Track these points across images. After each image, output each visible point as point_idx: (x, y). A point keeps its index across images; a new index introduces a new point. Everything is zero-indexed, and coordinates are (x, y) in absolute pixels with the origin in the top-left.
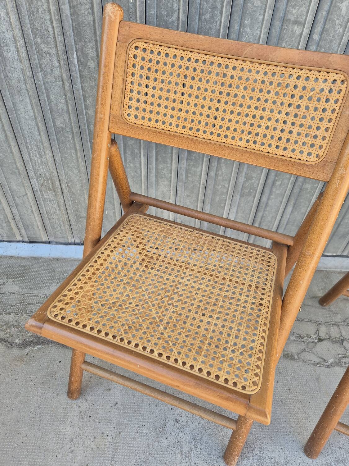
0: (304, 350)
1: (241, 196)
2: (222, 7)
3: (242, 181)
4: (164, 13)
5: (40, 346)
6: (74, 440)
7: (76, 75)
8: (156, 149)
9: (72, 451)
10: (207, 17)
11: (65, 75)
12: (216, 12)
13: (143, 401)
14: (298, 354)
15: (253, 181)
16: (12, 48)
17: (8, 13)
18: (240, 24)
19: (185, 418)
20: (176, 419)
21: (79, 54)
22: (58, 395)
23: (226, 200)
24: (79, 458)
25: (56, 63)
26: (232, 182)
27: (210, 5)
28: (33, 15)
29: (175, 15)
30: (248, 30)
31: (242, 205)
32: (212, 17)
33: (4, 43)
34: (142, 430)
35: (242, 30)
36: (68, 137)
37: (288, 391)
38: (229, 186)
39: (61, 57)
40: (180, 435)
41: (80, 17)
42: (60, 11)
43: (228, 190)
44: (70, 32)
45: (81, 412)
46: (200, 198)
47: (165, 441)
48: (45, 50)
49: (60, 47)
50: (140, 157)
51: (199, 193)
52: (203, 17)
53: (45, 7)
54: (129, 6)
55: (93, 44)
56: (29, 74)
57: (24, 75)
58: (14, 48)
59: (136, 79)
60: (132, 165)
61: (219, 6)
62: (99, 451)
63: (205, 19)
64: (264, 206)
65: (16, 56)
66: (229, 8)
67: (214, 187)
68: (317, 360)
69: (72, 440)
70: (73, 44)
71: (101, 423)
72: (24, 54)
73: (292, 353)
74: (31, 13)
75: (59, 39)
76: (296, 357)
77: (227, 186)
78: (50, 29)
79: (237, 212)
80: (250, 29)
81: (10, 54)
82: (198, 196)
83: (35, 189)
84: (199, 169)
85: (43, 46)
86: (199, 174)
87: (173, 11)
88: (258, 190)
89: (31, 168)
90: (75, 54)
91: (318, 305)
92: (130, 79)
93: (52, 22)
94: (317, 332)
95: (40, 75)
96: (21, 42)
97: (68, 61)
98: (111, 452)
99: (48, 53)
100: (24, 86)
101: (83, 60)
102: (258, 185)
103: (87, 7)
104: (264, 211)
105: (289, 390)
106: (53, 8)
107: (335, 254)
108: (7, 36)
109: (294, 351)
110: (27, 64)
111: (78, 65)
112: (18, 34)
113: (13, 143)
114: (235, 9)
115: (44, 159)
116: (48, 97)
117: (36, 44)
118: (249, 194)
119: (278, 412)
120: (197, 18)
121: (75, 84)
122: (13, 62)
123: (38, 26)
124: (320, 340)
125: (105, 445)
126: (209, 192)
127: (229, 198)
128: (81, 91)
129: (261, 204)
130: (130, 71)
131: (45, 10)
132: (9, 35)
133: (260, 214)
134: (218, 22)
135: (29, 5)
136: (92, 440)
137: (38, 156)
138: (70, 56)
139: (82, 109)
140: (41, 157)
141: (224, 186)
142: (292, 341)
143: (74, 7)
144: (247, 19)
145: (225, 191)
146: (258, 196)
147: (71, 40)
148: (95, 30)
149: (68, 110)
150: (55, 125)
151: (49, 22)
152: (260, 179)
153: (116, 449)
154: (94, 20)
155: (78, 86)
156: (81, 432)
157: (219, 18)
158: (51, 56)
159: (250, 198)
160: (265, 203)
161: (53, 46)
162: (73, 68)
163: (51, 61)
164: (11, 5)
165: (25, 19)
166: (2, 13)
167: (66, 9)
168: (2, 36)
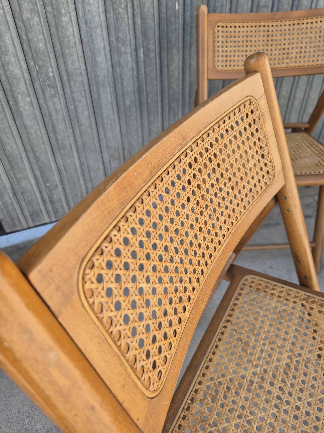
7: (142, 64)
16: (103, 54)
17: (102, 30)
21: (145, 49)
25: (130, 58)
28: (118, 29)
33: (97, 51)
36: (133, 112)
39: (133, 54)
41: (147, 25)
42: (134, 23)
44: (140, 36)
48: (123, 51)
53: (126, 22)
54: (175, 13)
55: (153, 41)
56: (110, 70)
57: (108, 72)
59: (220, 44)
65: (104, 59)
70: (141, 43)
75: (133, 42)
78: (128, 36)
81: (100, 59)
83: (105, 161)
89: (104, 144)
90: (142, 50)
92: (217, 44)
93: (129, 31)
95: (118, 70)
96: (108, 48)
97: (137, 56)
99: (126, 53)
100: (107, 80)
101: (146, 53)
103: (151, 17)
106: (130, 22)
110: (110, 63)
111: (144, 57)
113: (94, 126)
115: (114, 134)
116: (122, 84)
117: (118, 48)
122: (102, 64)
123: (120, 35)
128: (144, 75)
130: (217, 40)
131: (126, 24)
132: (101, 45)
135: (117, 22)
137: (111, 132)
138: (139, 52)
140: (113, 132)
143: (143, 19)
147: (140, 41)
148: (155, 31)
149: (134, 90)
150: (124, 104)
151: (128, 32)
154: (154, 25)
155: (142, 71)
161: (129, 47)
162: (140, 60)
163: (127, 58)
164: (104, 25)
165: (113, 32)
166: (99, 31)
167: (138, 21)
168: (97, 47)
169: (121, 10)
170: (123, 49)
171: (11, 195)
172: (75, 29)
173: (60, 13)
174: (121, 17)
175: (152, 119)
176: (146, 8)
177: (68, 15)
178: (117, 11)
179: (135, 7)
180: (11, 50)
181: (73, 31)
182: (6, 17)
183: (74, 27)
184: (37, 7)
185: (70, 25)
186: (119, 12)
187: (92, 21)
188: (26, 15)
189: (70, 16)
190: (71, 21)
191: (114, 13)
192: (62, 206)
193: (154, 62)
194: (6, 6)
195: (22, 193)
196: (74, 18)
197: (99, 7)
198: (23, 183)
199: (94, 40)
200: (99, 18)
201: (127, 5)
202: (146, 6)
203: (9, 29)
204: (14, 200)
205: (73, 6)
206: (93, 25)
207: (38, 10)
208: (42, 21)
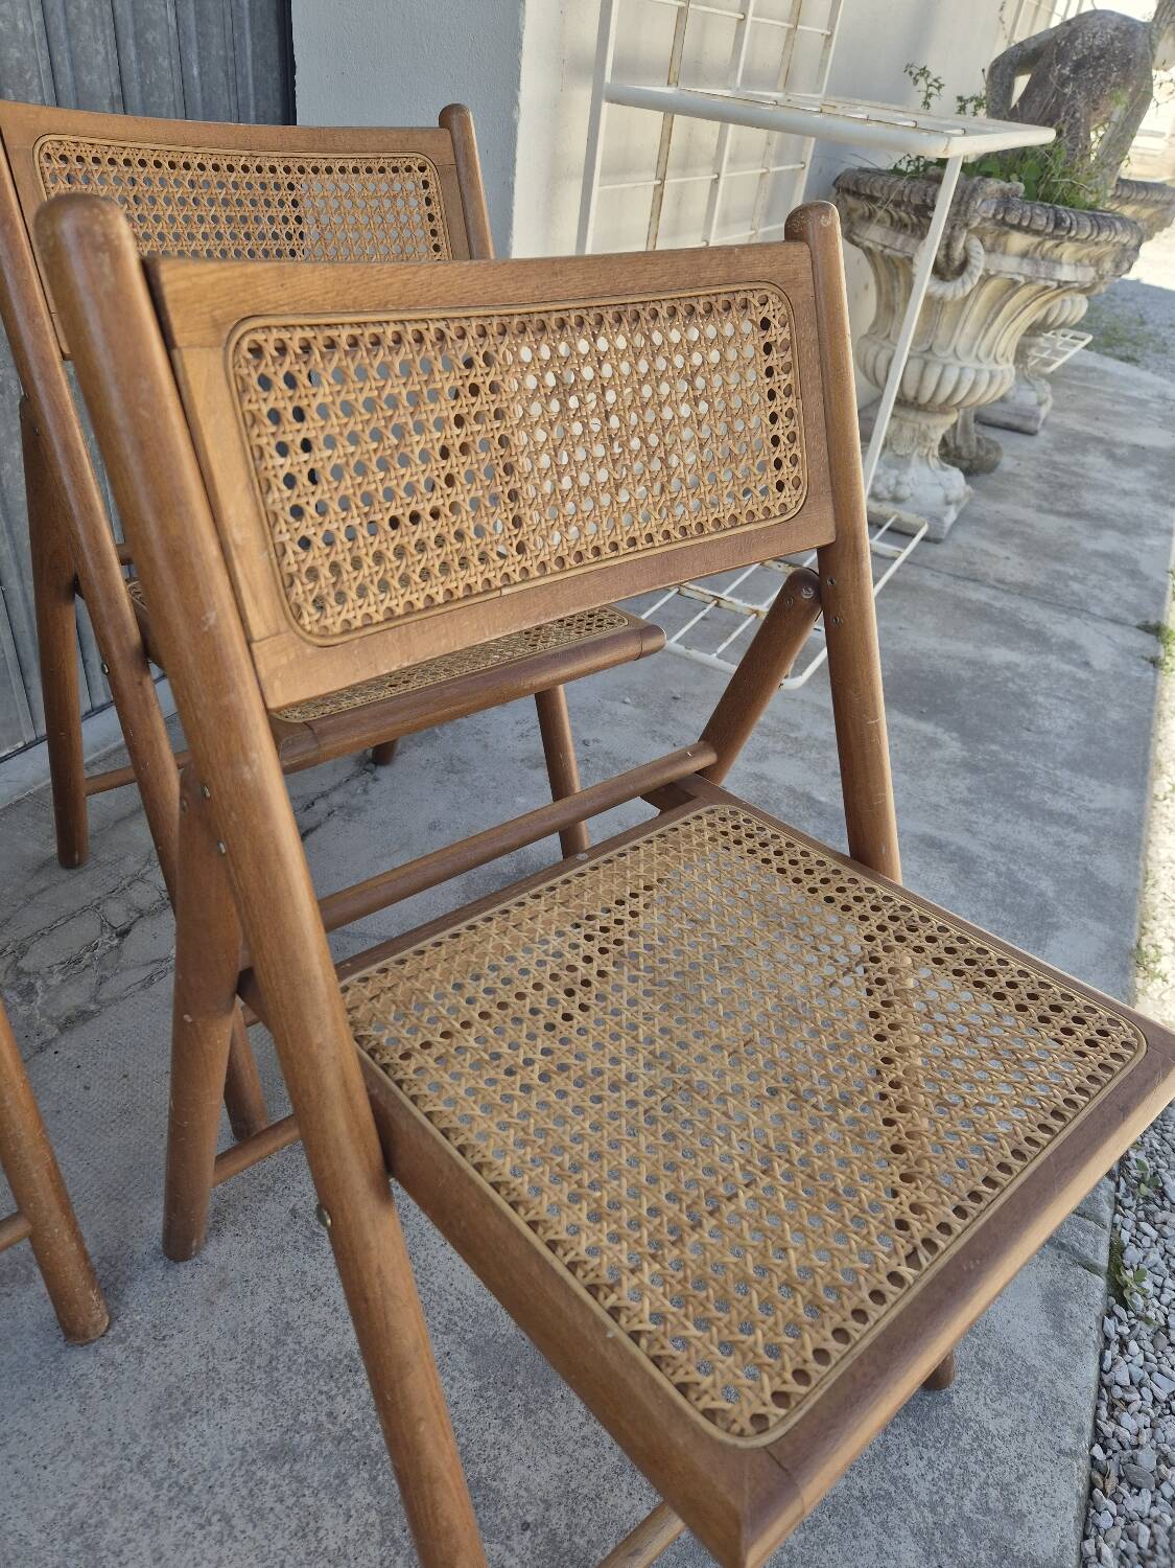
0: (102, 981)
14: (94, 999)
68: (144, 973)
73: (76, 1007)
76: (93, 1007)
91: (64, 874)
94: (105, 925)
105: (125, 1076)
107: (20, 745)
109: (78, 1001)
124: (123, 934)
142: (57, 987)
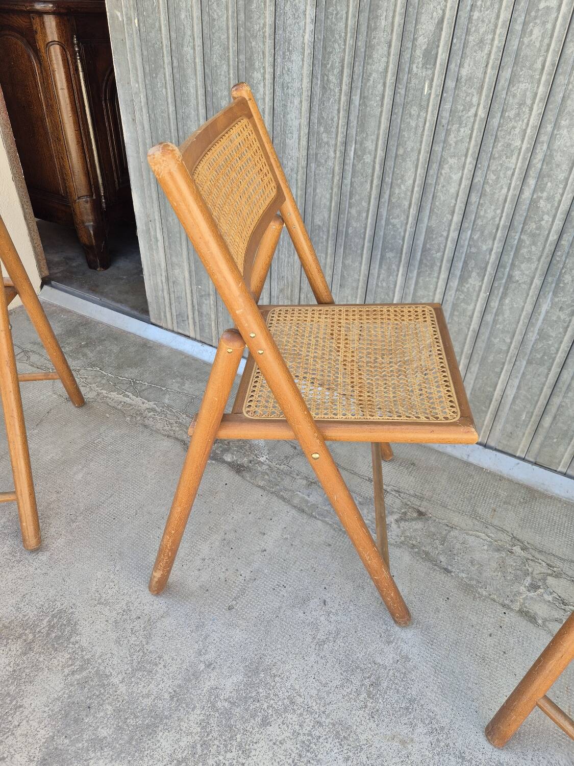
1: (529, 362)
2: (533, 103)
3: (533, 339)
4: (460, 108)
5: (214, 462)
6: (206, 561)
7: (349, 168)
8: (419, 269)
9: (199, 570)
10: (511, 114)
11: (337, 168)
12: (524, 109)
13: (295, 563)
15: (550, 342)
16: (296, 136)
17: (301, 102)
18: (555, 125)
19: (337, 606)
20: (325, 601)
21: (358, 146)
22: (210, 512)
23: (504, 364)
24: (203, 579)
25: (332, 154)
26: (518, 337)
27: (516, 101)
28: (324, 104)
29: (473, 111)
30: (565, 132)
31: (528, 377)
32: (518, 115)
33: (290, 129)
34: (280, 590)
35: (555, 132)
36: (322, 238)
37: (502, 653)
38: (511, 343)
39: (338, 149)
40: (322, 618)
41: (368, 109)
42: (350, 102)
43: (509, 348)
44: (354, 122)
45: (224, 539)
46: (465, 350)
47: (301, 614)
48: (325, 140)
49: (340, 138)
50: (397, 275)
51: (465, 343)
52: (507, 113)
53: (337, 97)
54: (421, 99)
55: (374, 137)
56: (304, 163)
57: (298, 164)
58: (297, 136)
60: (384, 284)
61: (529, 102)
62: (226, 584)
63: (509, 116)
64: (564, 389)
65: (297, 145)
66: (542, 105)
67: (489, 338)
69: (204, 560)
70: (354, 136)
71: (240, 560)
72: (304, 143)
74: (322, 102)
76: (540, 622)
77: (508, 340)
78: (336, 119)
79: (519, 388)
80: (568, 131)
81: (291, 142)
82: (464, 346)
83: (273, 294)
84: (471, 307)
85: (324, 135)
86: (469, 313)
87: (471, 105)
88: (557, 360)
89: (276, 268)
90: (354, 146)
93: (339, 112)
95: (313, 165)
96: (305, 130)
97: (345, 153)
98: (236, 592)
99: (327, 143)
100: (295, 175)
101: (359, 153)
102: (558, 350)
103: (378, 98)
104: (564, 397)
105: (504, 652)
106: (343, 98)
108: (294, 123)
111: (354, 158)
112: (304, 121)
114: (550, 106)
115: (291, 260)
116: (315, 190)
117: (318, 133)
118: (541, 362)
119: (471, 668)
120: (499, 114)
121: (345, 178)
122: (292, 150)
123: (324, 115)
125: (234, 582)
126: (481, 344)
127: (510, 362)
128: (349, 187)
129: (560, 384)
131: (335, 100)
133: (556, 401)
134: (525, 121)
135: (323, 95)
136: (223, 570)
137: (287, 255)
138: (348, 148)
139: (345, 207)
140: (289, 257)
141: (504, 341)
143: (364, 98)
144: (564, 118)
145: (504, 348)
146: (555, 369)
147: (353, 132)
148: (380, 122)
149: (331, 206)
150: (312, 222)
151: (336, 112)
152: (561, 342)
153: (243, 591)
154: (381, 112)
155: (347, 181)
156: (216, 557)
157: (527, 116)
158: (329, 146)
159: (543, 370)
160: (567, 383)
161: (334, 136)
162: (347, 161)
163: (328, 151)
164: (306, 94)
165: (316, 108)
166: (296, 101)
167: (356, 99)
168: (290, 123)
169: (331, 77)
170: (325, 137)
171: (164, 279)
172: (267, 93)
173: (252, 65)
174: (330, 88)
175: (348, 262)
176: (371, 82)
177: (262, 71)
178: (326, 78)
179: (355, 77)
180: (193, 102)
181: (264, 94)
182: (195, 59)
183: (267, 88)
184: (229, 52)
185: (262, 84)
186: (328, 80)
187: (289, 85)
188: (215, 59)
189: (265, 73)
190: (264, 79)
191: (322, 80)
192: (210, 325)
193: (370, 171)
194: (199, 46)
195: (174, 282)
196: (268, 77)
197: (302, 67)
198: (177, 271)
199: (288, 114)
200: (300, 83)
201: (342, 71)
202: (372, 79)
203: (196, 74)
204: (165, 287)
205: (271, 59)
206: (290, 91)
207: (228, 56)
208: (231, 72)
